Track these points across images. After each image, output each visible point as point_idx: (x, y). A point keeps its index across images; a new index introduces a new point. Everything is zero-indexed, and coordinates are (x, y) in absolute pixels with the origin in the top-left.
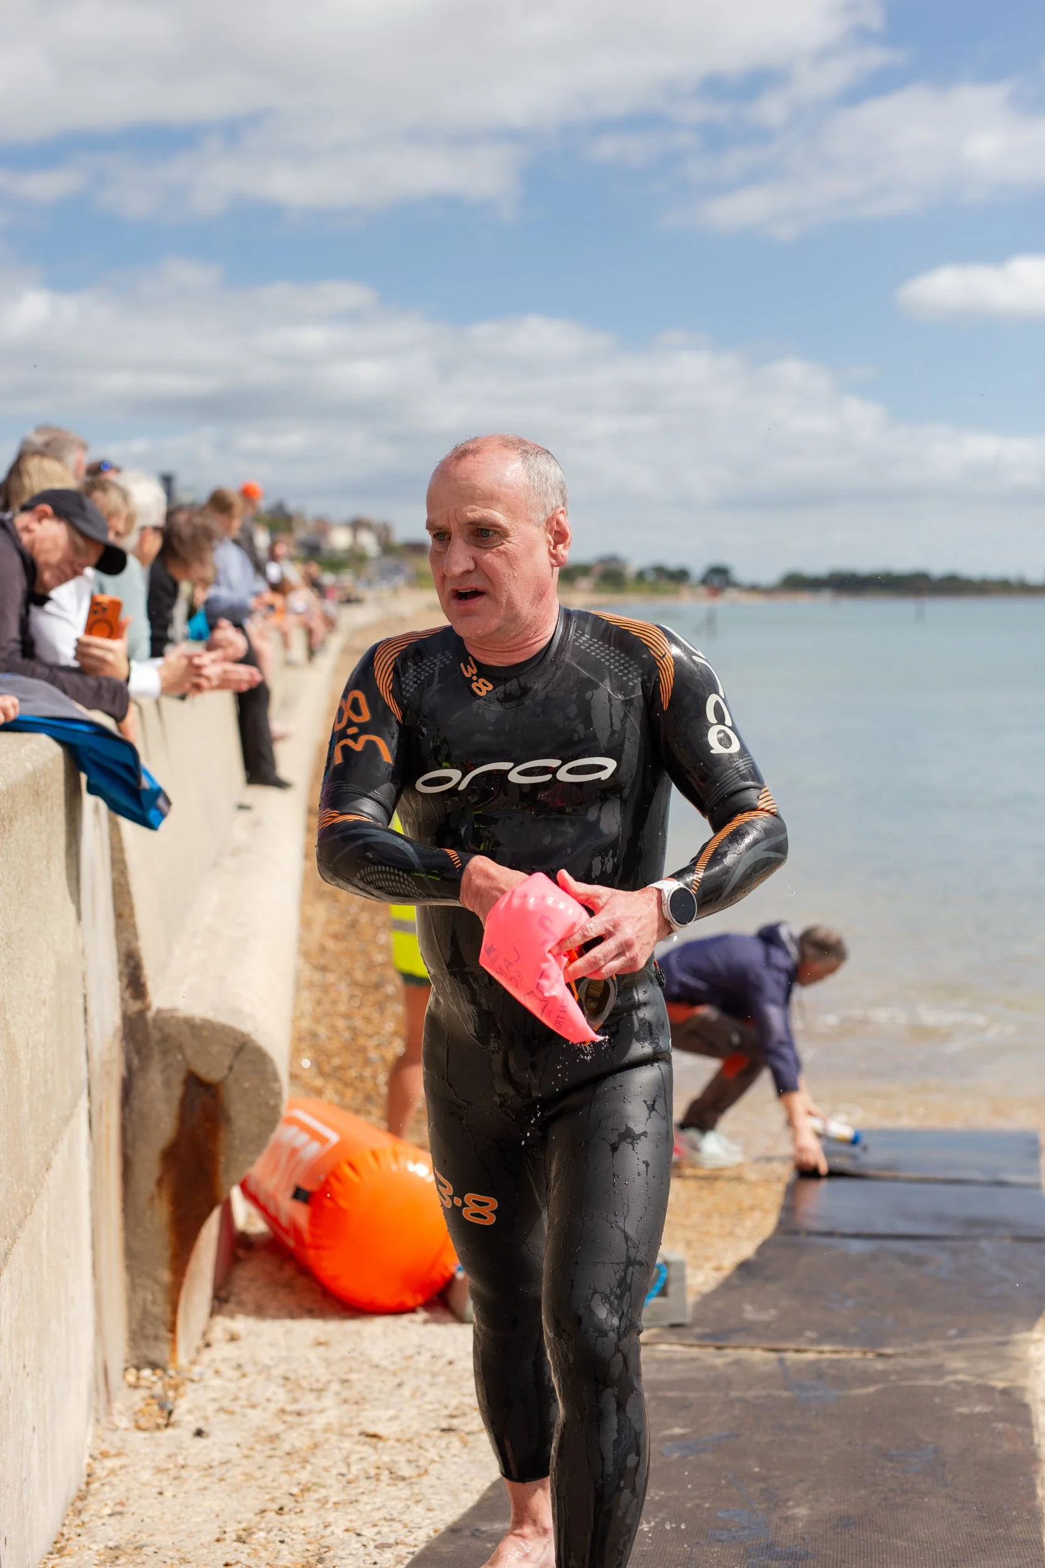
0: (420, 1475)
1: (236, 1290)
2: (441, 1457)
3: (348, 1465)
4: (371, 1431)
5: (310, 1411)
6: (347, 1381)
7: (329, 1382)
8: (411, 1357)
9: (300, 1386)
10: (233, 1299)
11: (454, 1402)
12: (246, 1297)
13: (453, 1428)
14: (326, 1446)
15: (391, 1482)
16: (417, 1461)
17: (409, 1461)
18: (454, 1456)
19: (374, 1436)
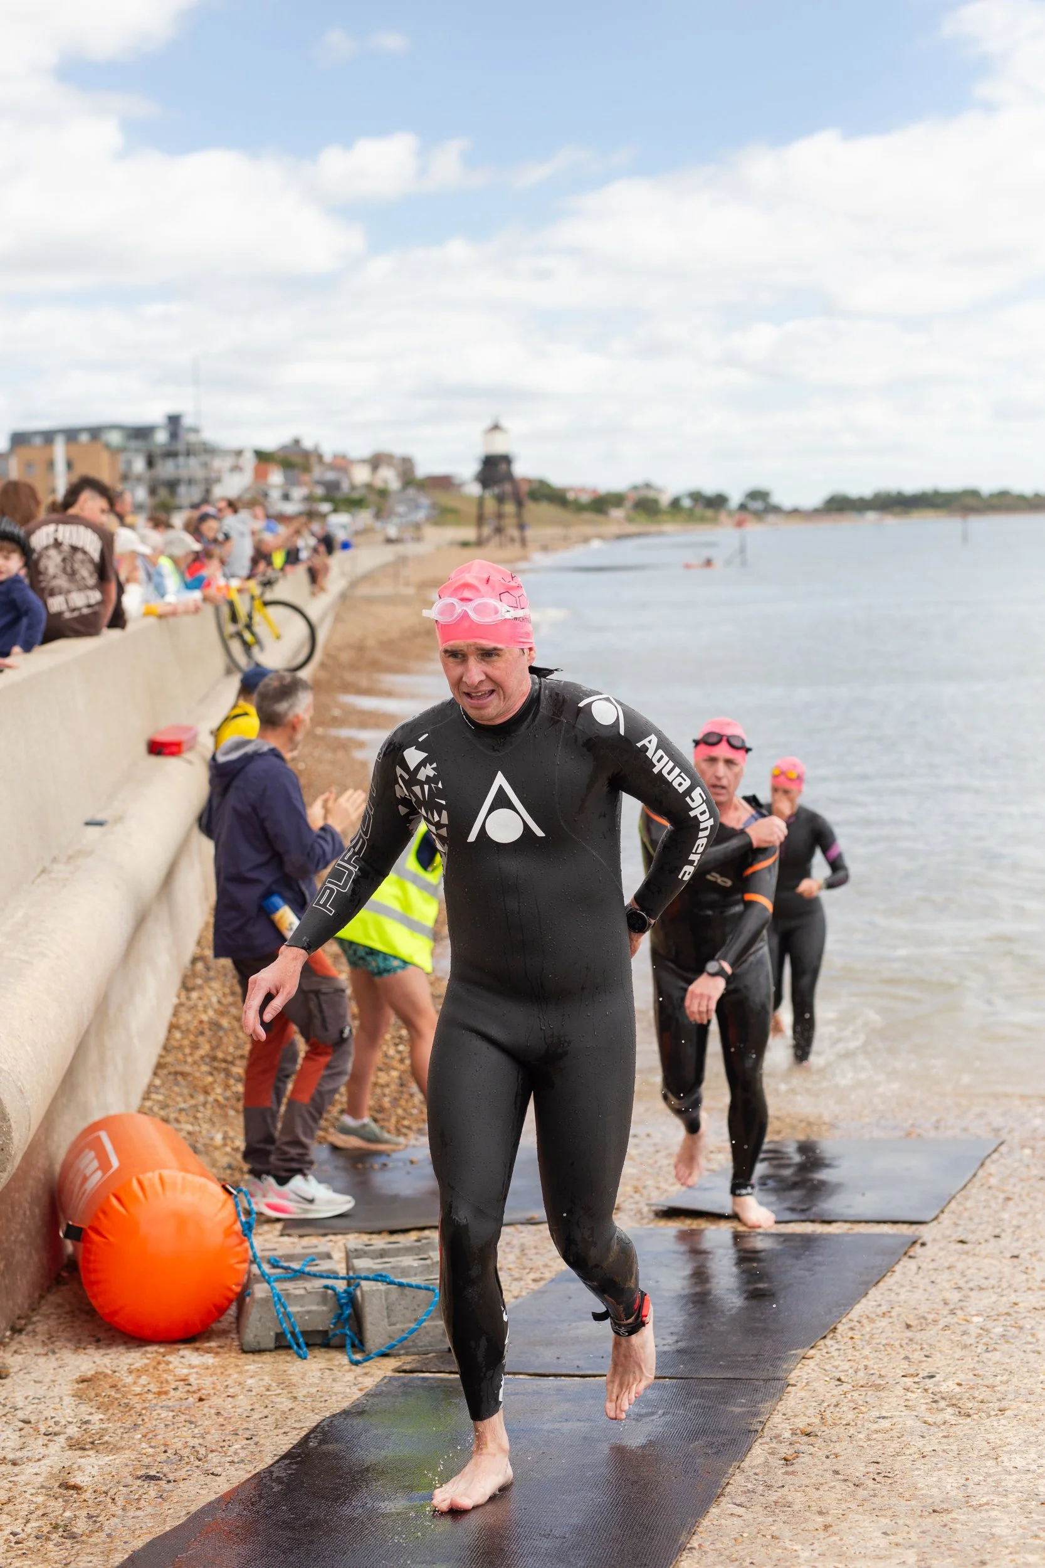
0: (91, 1531)
1: (35, 1319)
2: (124, 1509)
3: (28, 1521)
4: (72, 1481)
5: (29, 1459)
6: (87, 1422)
7: (70, 1423)
8: (166, 1393)
9: (37, 1430)
10: (30, 1328)
11: (179, 1445)
12: (41, 1328)
13: (158, 1475)
14: (20, 1500)
15: (60, 1540)
16: (97, 1517)
17: (89, 1517)
18: (140, 1509)
19: (76, 1488)
